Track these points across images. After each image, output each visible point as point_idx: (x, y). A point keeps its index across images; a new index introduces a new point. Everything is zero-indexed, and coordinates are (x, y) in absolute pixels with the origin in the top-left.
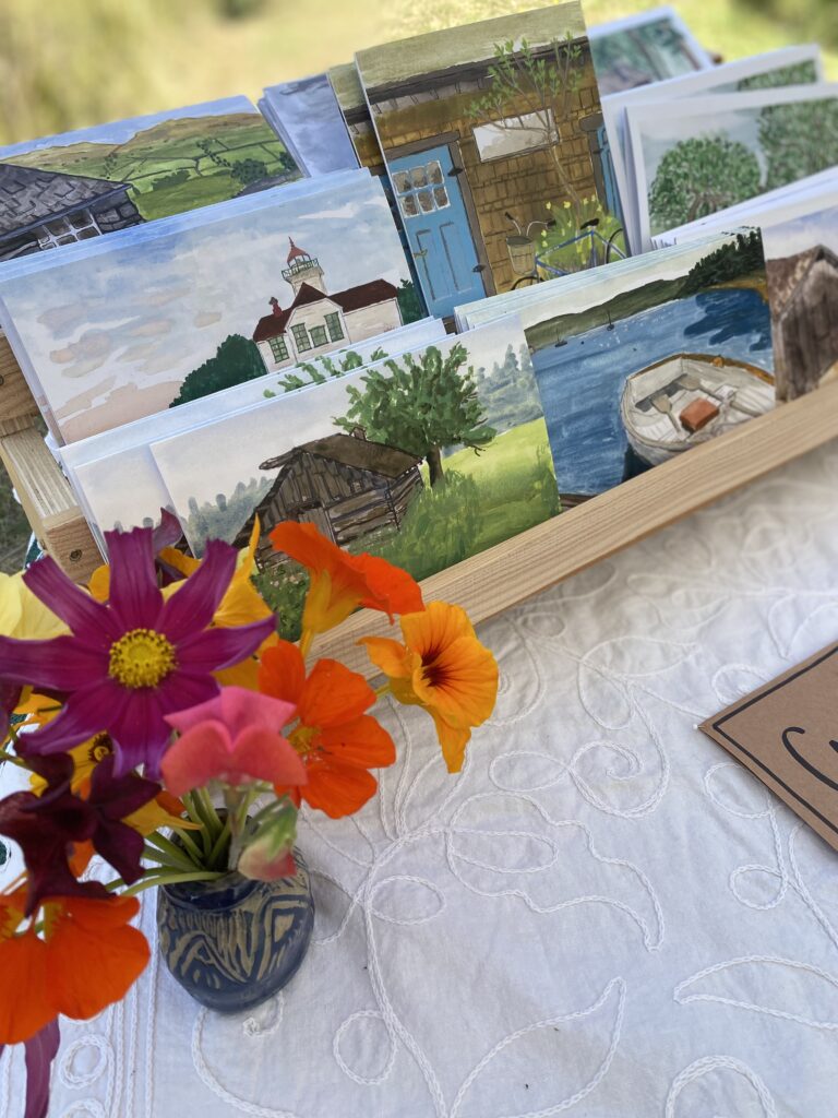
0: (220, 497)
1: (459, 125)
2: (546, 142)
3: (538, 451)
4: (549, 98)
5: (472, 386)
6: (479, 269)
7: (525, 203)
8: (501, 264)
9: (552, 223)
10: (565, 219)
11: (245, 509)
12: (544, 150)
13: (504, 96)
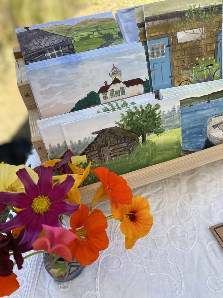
0: (79, 141)
1: (173, 31)
2: (200, 38)
3: (177, 137)
4: (204, 24)
5: (160, 116)
6: (171, 77)
7: (190, 57)
8: (178, 76)
9: (197, 64)
10: (202, 63)
11: (86, 144)
12: (199, 41)
13: (190, 22)
